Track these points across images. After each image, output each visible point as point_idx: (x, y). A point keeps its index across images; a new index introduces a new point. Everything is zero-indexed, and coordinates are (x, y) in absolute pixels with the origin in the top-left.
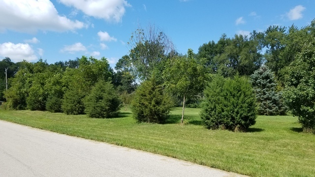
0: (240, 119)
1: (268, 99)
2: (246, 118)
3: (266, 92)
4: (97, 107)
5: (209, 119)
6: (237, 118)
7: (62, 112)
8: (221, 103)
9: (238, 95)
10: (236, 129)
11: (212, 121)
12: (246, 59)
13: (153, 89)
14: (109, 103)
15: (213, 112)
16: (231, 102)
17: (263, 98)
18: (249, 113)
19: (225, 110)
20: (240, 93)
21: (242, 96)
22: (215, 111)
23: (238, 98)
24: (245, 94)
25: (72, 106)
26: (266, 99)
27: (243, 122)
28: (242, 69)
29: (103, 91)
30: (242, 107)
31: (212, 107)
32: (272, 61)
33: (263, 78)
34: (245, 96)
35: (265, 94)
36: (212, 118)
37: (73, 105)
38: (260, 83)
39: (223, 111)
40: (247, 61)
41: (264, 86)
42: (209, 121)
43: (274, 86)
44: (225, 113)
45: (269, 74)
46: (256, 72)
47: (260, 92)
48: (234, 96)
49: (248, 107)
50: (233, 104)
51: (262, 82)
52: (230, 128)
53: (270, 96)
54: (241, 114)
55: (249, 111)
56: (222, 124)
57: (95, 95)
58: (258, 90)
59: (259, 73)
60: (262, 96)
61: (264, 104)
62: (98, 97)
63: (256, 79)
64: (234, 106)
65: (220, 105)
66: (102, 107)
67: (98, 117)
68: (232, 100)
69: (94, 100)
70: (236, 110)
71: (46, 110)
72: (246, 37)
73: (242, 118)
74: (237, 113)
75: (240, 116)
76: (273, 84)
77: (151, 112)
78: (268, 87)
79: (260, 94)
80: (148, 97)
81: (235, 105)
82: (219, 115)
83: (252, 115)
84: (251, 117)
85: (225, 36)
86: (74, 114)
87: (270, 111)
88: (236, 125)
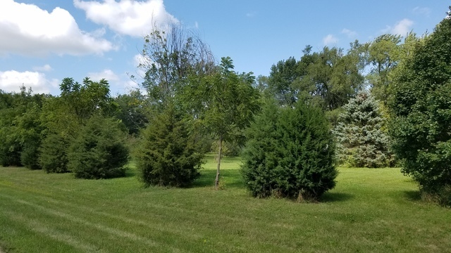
0: (305, 179)
1: (370, 142)
2: (315, 177)
3: (368, 132)
4: (86, 160)
5: (254, 179)
6: (300, 176)
7: (41, 169)
8: (273, 150)
9: (302, 135)
10: (300, 196)
11: (259, 182)
12: (339, 83)
13: (171, 128)
14: (106, 154)
15: (260, 166)
16: (289, 147)
17: (362, 140)
18: (321, 167)
19: (279, 162)
20: (304, 131)
21: (309, 137)
22: (264, 165)
23: (301, 140)
24: (312, 134)
25: (54, 159)
26: (366, 143)
27: (311, 184)
28: (334, 99)
29: (98, 133)
30: (307, 157)
31: (260, 158)
32: (379, 85)
33: (363, 110)
34: (314, 137)
35: (365, 134)
36: (258, 178)
37: (55, 157)
38: (358, 118)
39: (276, 164)
40: (341, 86)
41: (364, 122)
42: (255, 183)
43: (380, 121)
44: (279, 168)
45: (372, 103)
46: (352, 101)
47: (357, 131)
48: (293, 137)
49: (318, 157)
50: (293, 152)
51: (361, 117)
52: (289, 194)
53: (373, 138)
54: (307, 170)
55: (321, 164)
56: (276, 187)
57: (84, 140)
58: (355, 128)
59: (356, 102)
60: (361, 138)
61: (365, 150)
62: (88, 143)
63: (352, 111)
64: (294, 156)
65: (272, 153)
66: (94, 160)
67: (89, 178)
68: (291, 144)
69: (82, 148)
70: (297, 162)
71: (22, 166)
72: (340, 50)
73: (308, 177)
74: (300, 167)
75: (306, 173)
76: (378, 118)
77: (164, 168)
78: (370, 124)
79: (357, 134)
80: (161, 141)
81: (296, 153)
82: (271, 171)
83: (326, 172)
84: (324, 175)
85: (308, 49)
86: (58, 172)
87: (372, 161)
88: (300, 189)
